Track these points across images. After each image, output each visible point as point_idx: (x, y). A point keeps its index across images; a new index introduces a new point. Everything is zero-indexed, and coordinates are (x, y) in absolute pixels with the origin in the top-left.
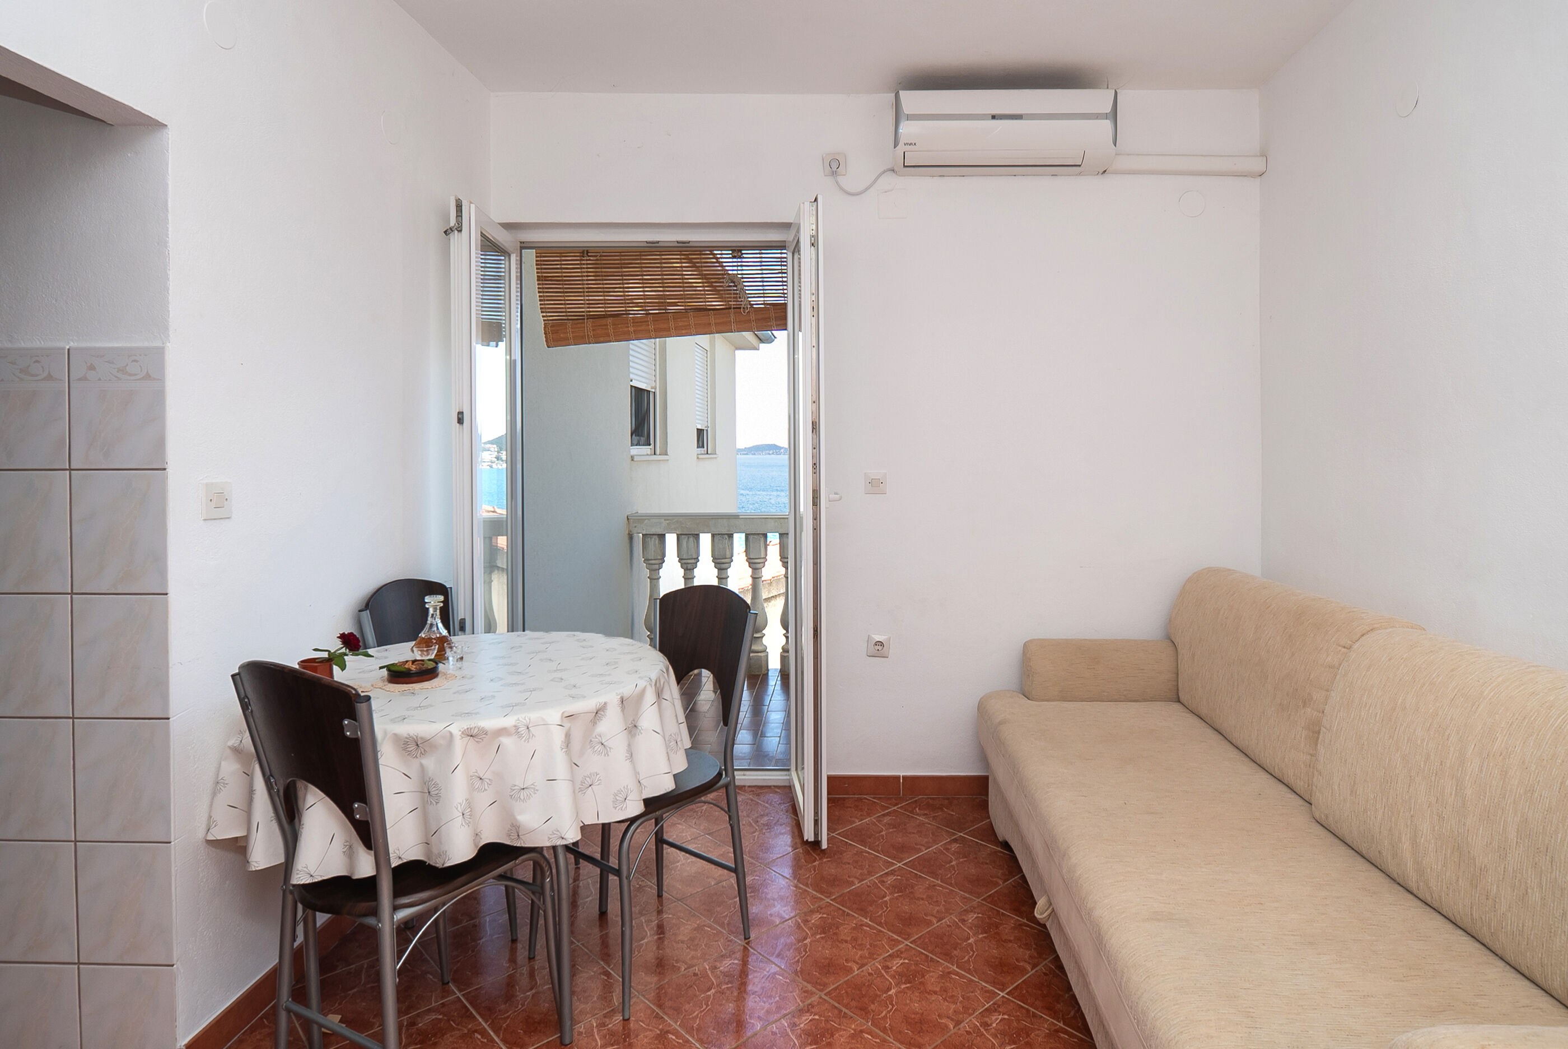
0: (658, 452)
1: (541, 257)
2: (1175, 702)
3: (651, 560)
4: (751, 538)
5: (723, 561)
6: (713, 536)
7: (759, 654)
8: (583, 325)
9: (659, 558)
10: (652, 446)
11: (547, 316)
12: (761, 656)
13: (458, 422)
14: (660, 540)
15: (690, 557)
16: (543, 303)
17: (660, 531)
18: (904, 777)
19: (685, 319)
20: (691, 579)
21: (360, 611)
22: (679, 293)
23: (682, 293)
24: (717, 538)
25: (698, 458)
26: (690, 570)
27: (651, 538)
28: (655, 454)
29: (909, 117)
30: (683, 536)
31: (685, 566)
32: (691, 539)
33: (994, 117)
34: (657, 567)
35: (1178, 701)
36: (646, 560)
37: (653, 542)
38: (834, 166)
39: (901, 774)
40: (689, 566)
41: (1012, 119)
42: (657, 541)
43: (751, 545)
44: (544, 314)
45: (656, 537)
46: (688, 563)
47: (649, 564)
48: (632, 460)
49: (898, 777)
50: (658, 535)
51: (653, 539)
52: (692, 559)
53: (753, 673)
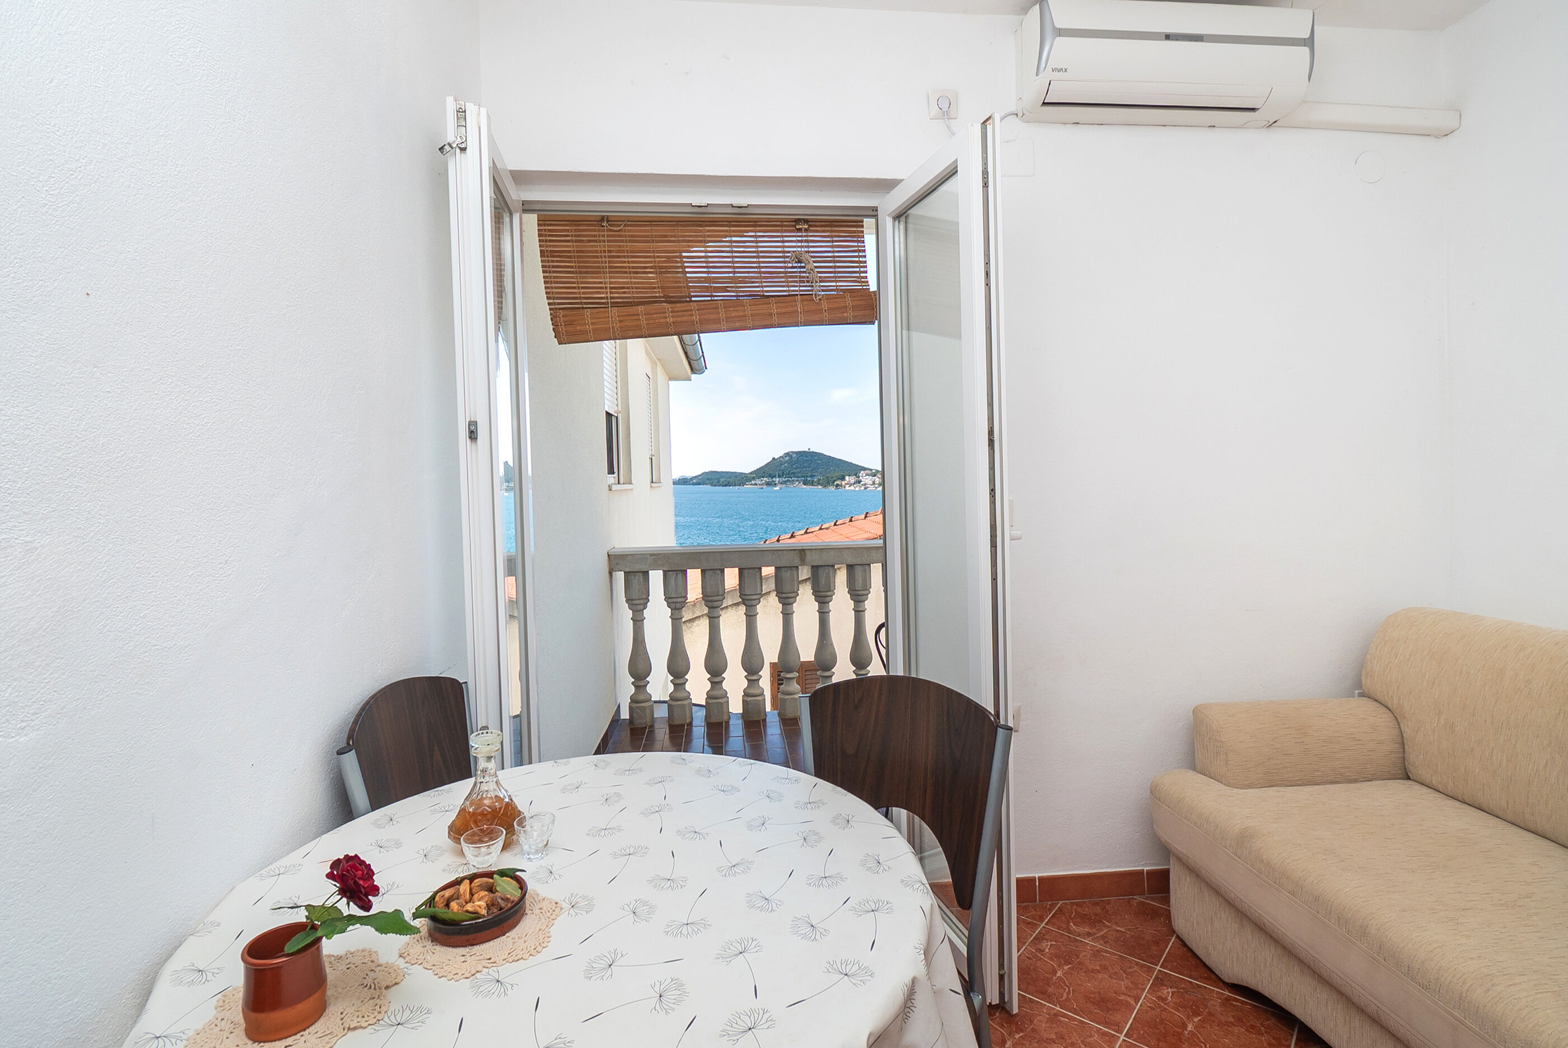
0: (621, 481)
1: (545, 225)
2: (1405, 779)
3: (635, 600)
4: (746, 572)
5: (715, 598)
6: (703, 572)
7: (758, 698)
8: (607, 315)
9: (644, 597)
10: (616, 475)
11: (555, 304)
12: (759, 700)
13: (470, 438)
14: (644, 577)
15: (679, 596)
16: (549, 285)
17: (644, 568)
18: (1041, 879)
19: (740, 308)
20: (679, 619)
21: (340, 753)
22: (727, 275)
23: (731, 275)
24: (708, 574)
25: (651, 487)
26: (679, 609)
27: (634, 576)
28: (619, 483)
29: (1061, 32)
30: (670, 573)
31: (673, 606)
32: (680, 576)
33: (1168, 37)
34: (642, 607)
35: (1409, 778)
36: (629, 600)
37: (638, 579)
38: (945, 107)
39: (1037, 876)
40: (678, 606)
41: (1191, 41)
42: (642, 578)
43: (746, 581)
44: (551, 301)
45: (641, 574)
46: (677, 603)
47: (633, 604)
48: (610, 490)
49: (1033, 879)
50: (643, 572)
51: (637, 577)
52: (681, 597)
53: (751, 719)
